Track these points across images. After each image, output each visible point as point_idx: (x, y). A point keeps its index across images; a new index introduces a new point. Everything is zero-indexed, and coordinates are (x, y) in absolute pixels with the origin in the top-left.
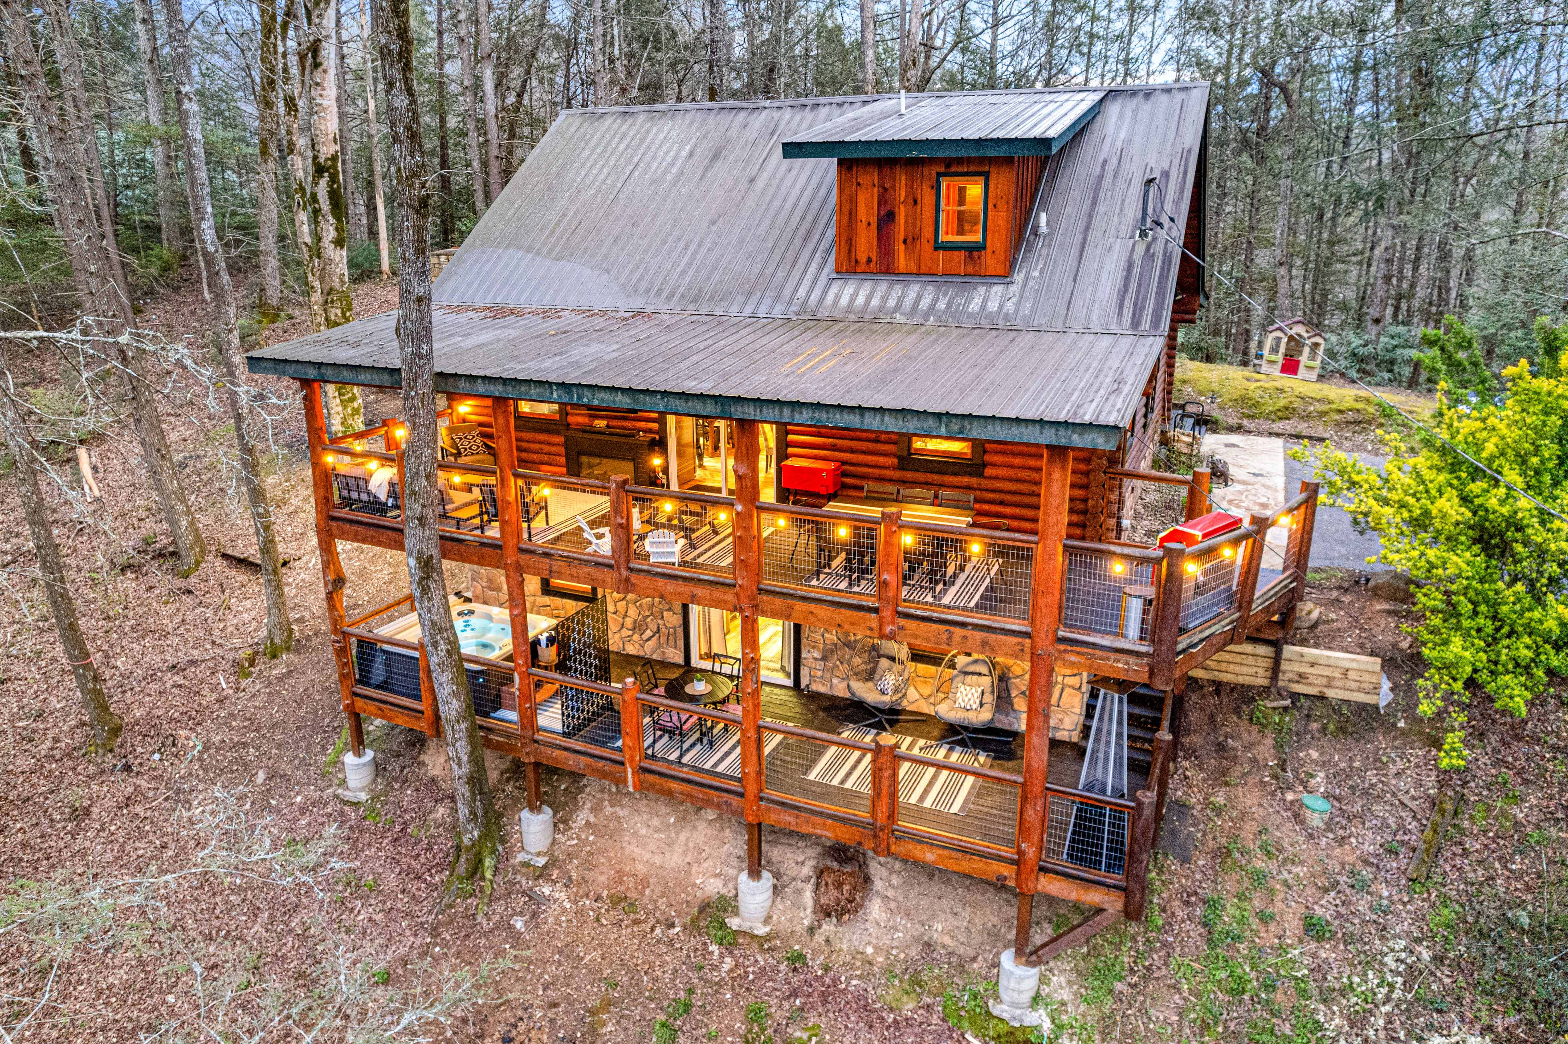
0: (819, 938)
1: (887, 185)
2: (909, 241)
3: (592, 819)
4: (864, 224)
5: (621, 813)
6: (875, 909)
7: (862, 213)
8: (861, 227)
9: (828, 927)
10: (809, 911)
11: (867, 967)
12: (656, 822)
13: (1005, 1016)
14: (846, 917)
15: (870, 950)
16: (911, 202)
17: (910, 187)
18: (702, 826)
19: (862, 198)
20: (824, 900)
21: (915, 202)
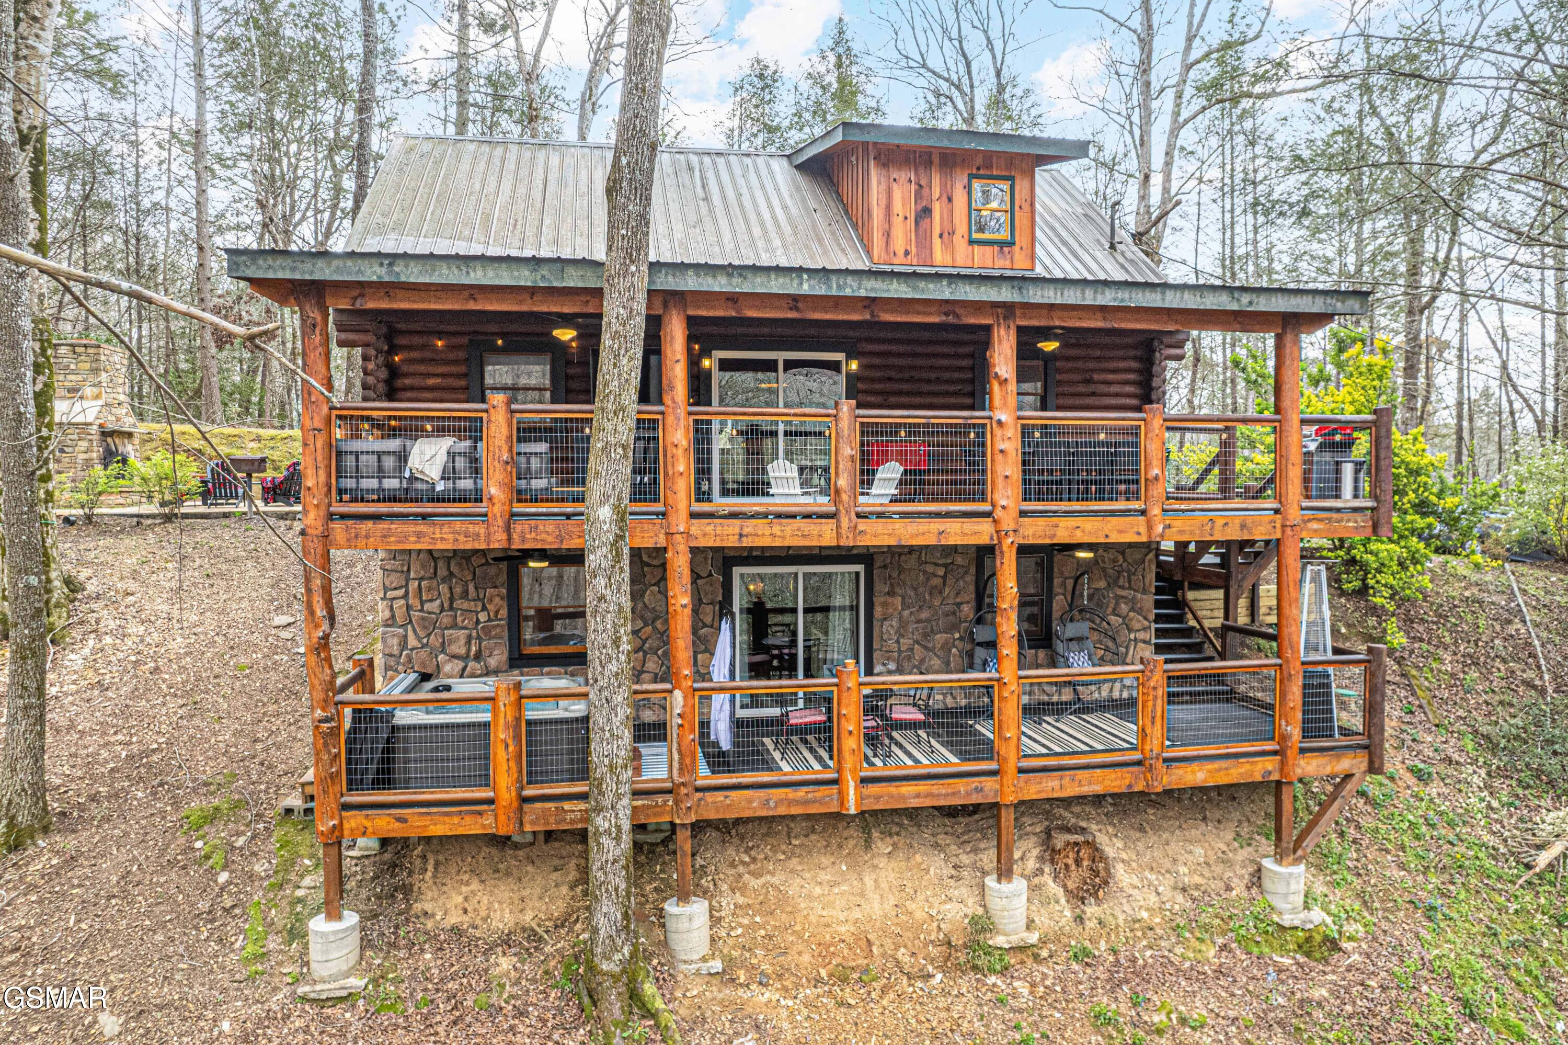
0: (1091, 924)
1: (923, 183)
2: (946, 235)
3: (741, 900)
4: (901, 218)
5: (775, 880)
6: (1122, 876)
7: (898, 207)
8: (897, 221)
9: (1091, 910)
10: (1063, 901)
11: (1150, 934)
12: (824, 876)
13: (1297, 923)
14: (1101, 893)
15: (1145, 915)
16: (945, 198)
17: (943, 186)
18: (882, 862)
19: (897, 194)
20: (1071, 885)
21: (950, 200)
